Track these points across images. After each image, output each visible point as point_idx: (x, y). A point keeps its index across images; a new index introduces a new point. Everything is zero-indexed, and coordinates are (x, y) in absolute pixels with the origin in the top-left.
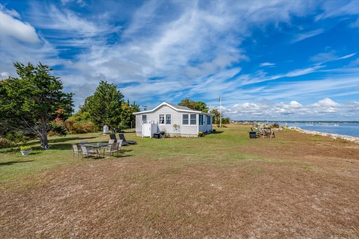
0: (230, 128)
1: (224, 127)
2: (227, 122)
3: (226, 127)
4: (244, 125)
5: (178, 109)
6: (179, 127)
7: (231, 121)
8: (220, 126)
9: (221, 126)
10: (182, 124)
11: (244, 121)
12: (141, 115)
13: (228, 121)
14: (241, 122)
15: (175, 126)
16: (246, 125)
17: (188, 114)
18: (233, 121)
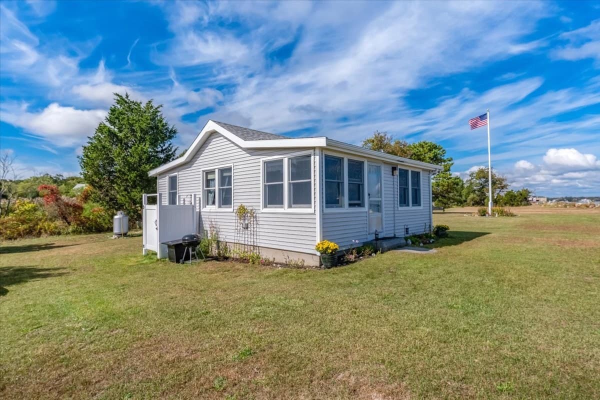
0: (524, 219)
1: (502, 213)
2: (521, 201)
3: (512, 215)
4: (579, 207)
5: (245, 139)
6: (253, 215)
7: (535, 199)
8: (490, 212)
9: (493, 211)
10: (261, 204)
11: (579, 199)
12: (167, 178)
13: (526, 199)
14: (567, 202)
15: (243, 213)
16: (587, 207)
17: (281, 161)
18: (541, 200)
